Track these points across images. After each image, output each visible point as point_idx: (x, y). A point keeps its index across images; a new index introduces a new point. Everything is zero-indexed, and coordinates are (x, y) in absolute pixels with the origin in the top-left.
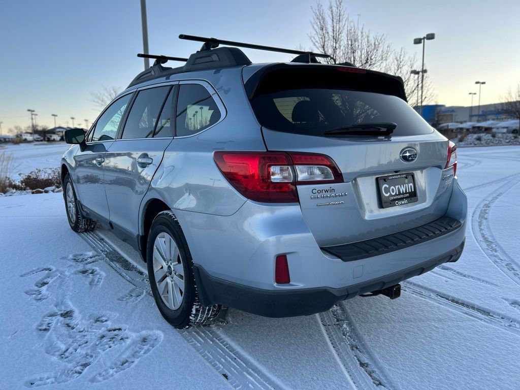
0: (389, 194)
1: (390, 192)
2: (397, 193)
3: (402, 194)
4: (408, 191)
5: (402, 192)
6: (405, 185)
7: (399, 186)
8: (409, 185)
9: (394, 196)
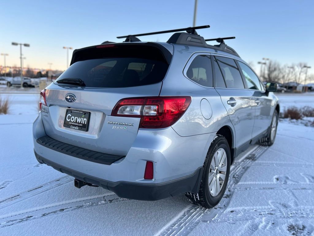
0: (70, 120)
2: (75, 122)
4: (82, 123)
5: (78, 122)
6: (81, 118)
7: (77, 118)
8: (84, 119)
9: (73, 122)
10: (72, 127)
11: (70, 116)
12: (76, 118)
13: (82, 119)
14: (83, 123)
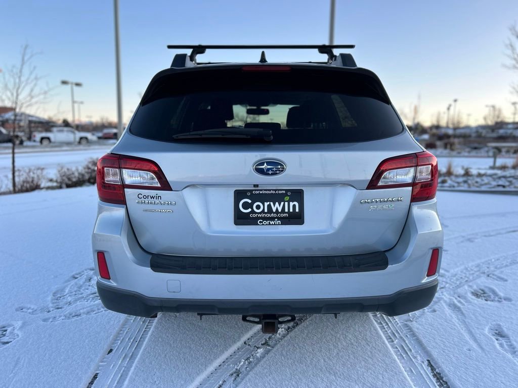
0: (250, 210)
1: (252, 208)
2: (266, 211)
3: (274, 213)
4: (286, 210)
5: (274, 211)
6: (282, 203)
7: (272, 203)
8: (291, 204)
9: (260, 213)
10: (260, 222)
11: (250, 201)
12: (266, 204)
13: (286, 203)
14: (291, 210)
